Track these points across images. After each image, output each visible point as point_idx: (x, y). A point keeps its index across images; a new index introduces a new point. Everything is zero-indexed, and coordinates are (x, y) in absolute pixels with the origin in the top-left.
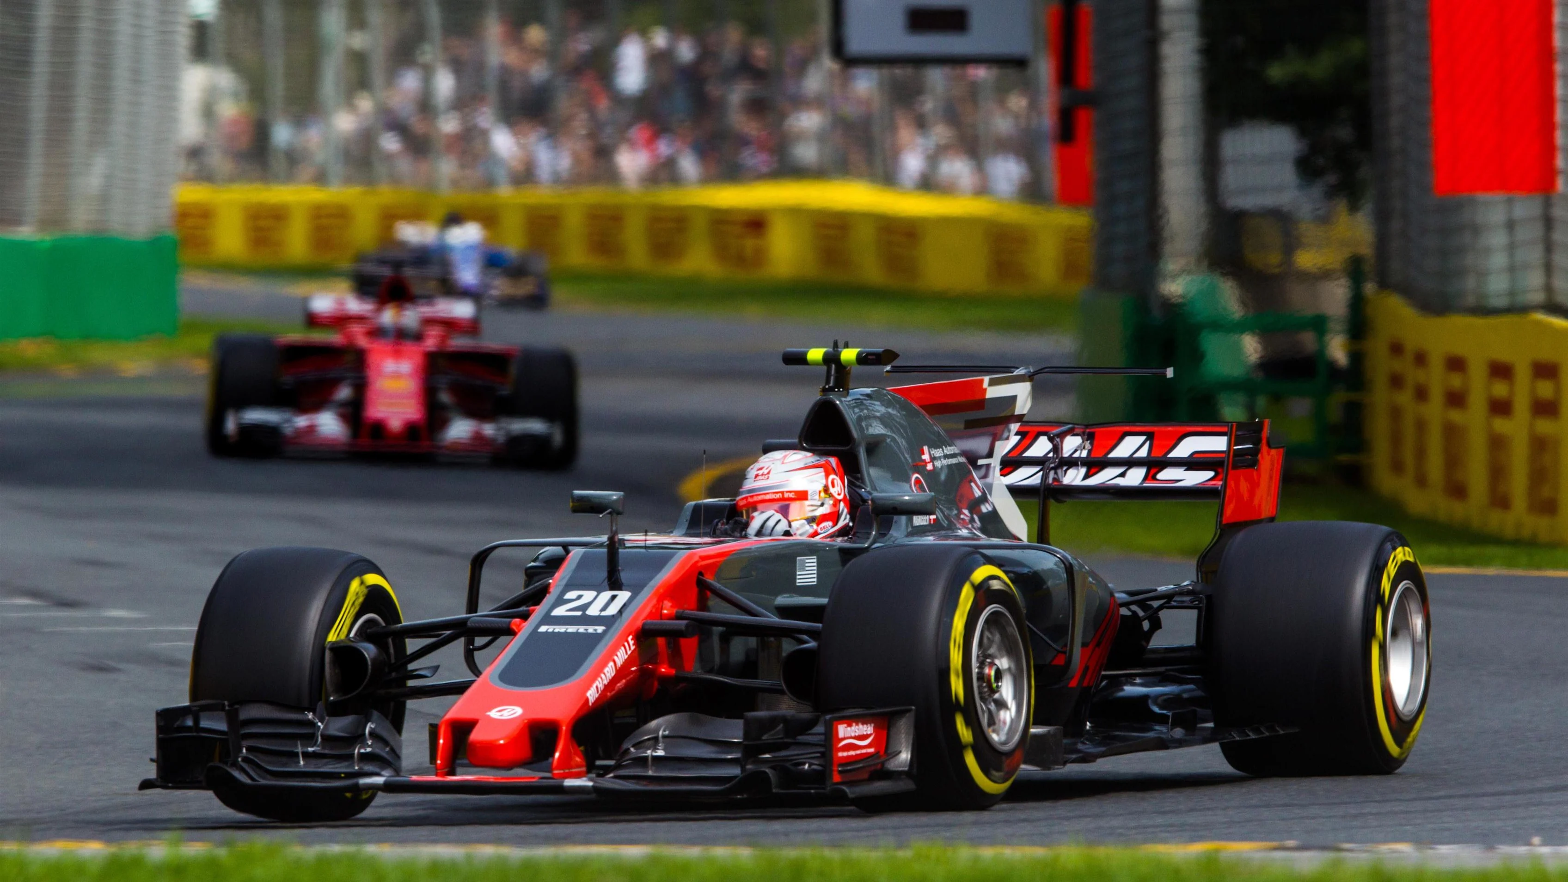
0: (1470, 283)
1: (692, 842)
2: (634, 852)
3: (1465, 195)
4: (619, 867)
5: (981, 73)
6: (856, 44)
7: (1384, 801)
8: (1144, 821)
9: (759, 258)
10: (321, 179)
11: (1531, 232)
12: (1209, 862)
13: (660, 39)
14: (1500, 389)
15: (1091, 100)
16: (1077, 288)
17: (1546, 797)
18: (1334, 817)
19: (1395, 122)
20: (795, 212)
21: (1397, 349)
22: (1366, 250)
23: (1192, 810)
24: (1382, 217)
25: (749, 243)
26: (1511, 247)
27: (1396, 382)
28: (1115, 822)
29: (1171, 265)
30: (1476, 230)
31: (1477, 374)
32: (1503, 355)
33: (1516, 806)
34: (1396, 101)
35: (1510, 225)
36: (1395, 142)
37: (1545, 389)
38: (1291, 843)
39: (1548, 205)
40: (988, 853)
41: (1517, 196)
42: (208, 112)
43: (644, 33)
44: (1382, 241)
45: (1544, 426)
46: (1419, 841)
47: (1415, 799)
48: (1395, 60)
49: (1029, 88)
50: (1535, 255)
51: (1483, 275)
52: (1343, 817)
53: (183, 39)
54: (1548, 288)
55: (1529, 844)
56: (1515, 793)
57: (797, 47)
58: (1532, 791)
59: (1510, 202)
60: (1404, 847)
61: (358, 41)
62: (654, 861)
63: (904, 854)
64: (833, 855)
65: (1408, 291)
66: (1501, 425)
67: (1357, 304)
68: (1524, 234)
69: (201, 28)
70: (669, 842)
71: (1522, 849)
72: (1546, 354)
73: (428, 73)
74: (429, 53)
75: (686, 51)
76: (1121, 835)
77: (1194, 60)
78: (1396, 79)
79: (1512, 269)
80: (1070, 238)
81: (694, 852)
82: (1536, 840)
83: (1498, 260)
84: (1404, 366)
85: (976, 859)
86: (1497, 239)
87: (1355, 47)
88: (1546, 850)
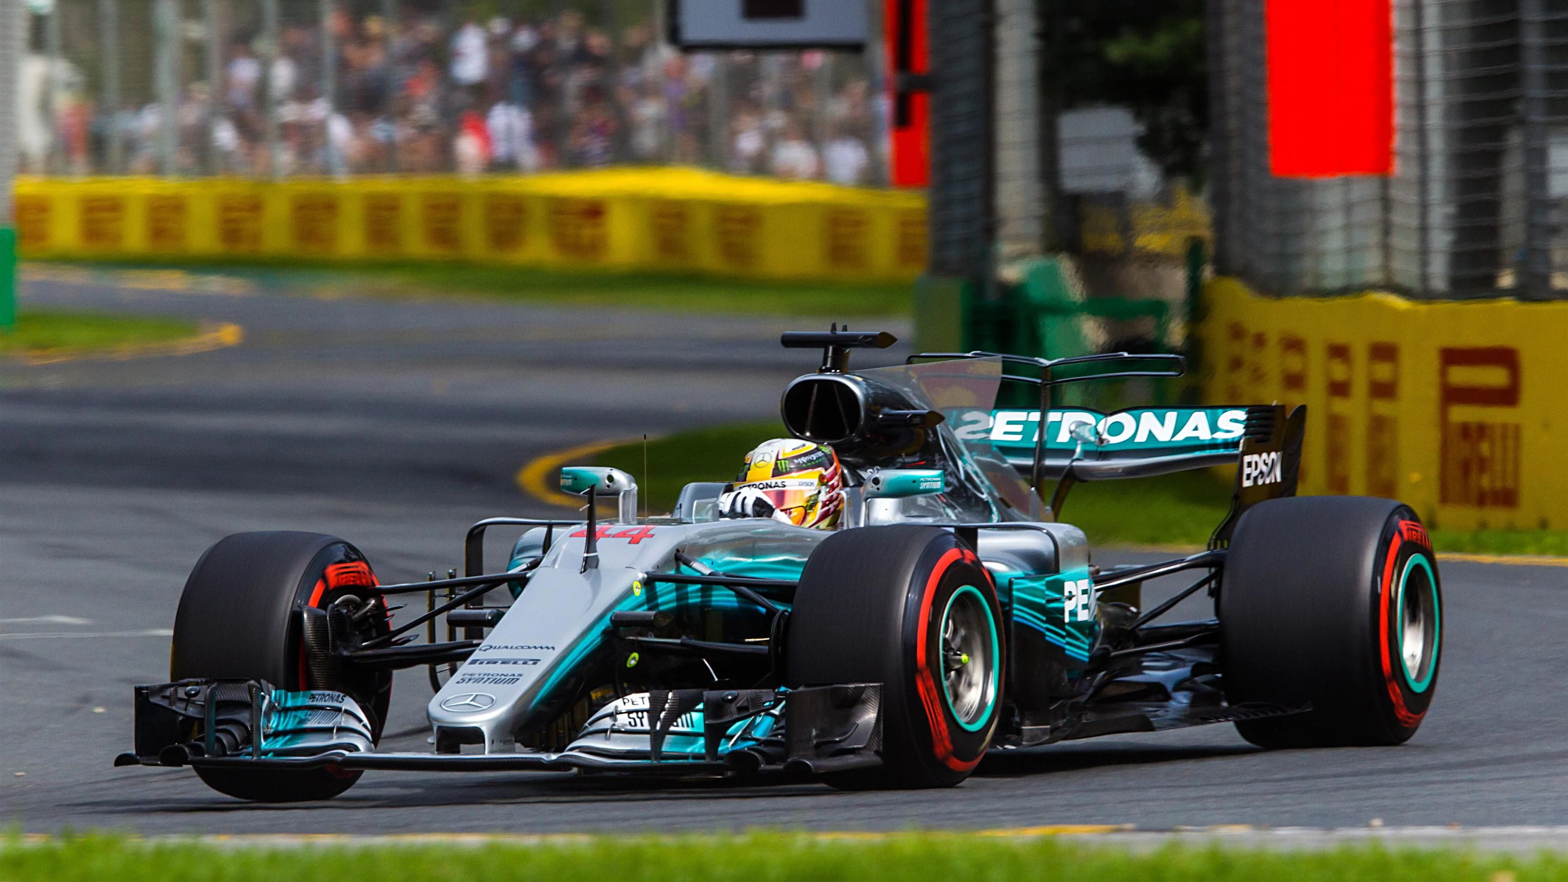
0: (1307, 263)
1: (531, 828)
2: (471, 841)
3: (1303, 178)
4: (458, 857)
5: (816, 60)
6: (692, 32)
7: (1224, 784)
8: (985, 806)
9: (596, 246)
10: (157, 169)
11: (1371, 213)
12: (1047, 846)
13: (499, 26)
14: (1339, 372)
15: (928, 84)
16: (915, 272)
17: (1387, 779)
18: (1173, 799)
19: (1233, 102)
20: (634, 200)
21: (1237, 332)
22: (1206, 233)
23: (1029, 795)
24: (1220, 201)
25: (587, 232)
26: (1347, 227)
27: (1236, 364)
28: (956, 807)
29: (1005, 248)
30: (1314, 212)
31: (1316, 355)
32: (1340, 337)
33: (1357, 788)
34: (1233, 82)
35: (1348, 208)
36: (1233, 123)
37: (1383, 371)
38: (1128, 826)
39: (1385, 185)
40: (825, 839)
41: (1356, 176)
42: (45, 106)
43: (481, 21)
44: (1220, 224)
45: (1382, 407)
46: (1258, 823)
47: (1256, 781)
48: (1232, 41)
49: (865, 71)
50: (1372, 237)
51: (1320, 255)
52: (1181, 799)
53: (21, 31)
54: (1386, 267)
55: (1368, 826)
56: (1355, 774)
57: (633, 36)
58: (1371, 773)
59: (1347, 183)
60: (1240, 831)
61: (196, 31)
62: (491, 849)
63: (741, 840)
64: (668, 841)
65: (1246, 275)
66: (1340, 406)
67: (1195, 287)
68: (1361, 215)
69: (38, 23)
70: (508, 829)
71: (1360, 832)
72: (1384, 336)
73: (266, 64)
74: (264, 45)
75: (524, 39)
76: (960, 819)
77: (1031, 43)
78: (1233, 61)
79: (1349, 251)
80: (905, 222)
81: (531, 841)
82: (1377, 822)
83: (1334, 242)
84: (1244, 349)
85: (813, 845)
86: (1335, 220)
87: (1192, 27)
88: (1386, 832)
